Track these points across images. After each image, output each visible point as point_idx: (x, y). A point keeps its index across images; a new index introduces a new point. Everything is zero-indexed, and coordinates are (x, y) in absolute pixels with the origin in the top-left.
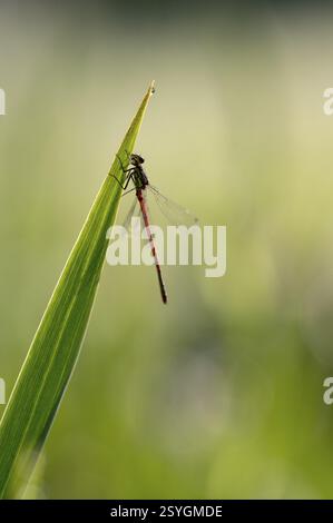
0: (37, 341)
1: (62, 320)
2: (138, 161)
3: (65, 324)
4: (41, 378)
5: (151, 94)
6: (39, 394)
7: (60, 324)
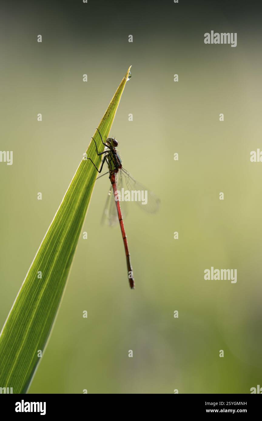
0: (11, 320)
1: (36, 299)
2: (113, 144)
3: (38, 303)
4: (13, 356)
5: (128, 79)
6: (11, 372)
7: (34, 304)
